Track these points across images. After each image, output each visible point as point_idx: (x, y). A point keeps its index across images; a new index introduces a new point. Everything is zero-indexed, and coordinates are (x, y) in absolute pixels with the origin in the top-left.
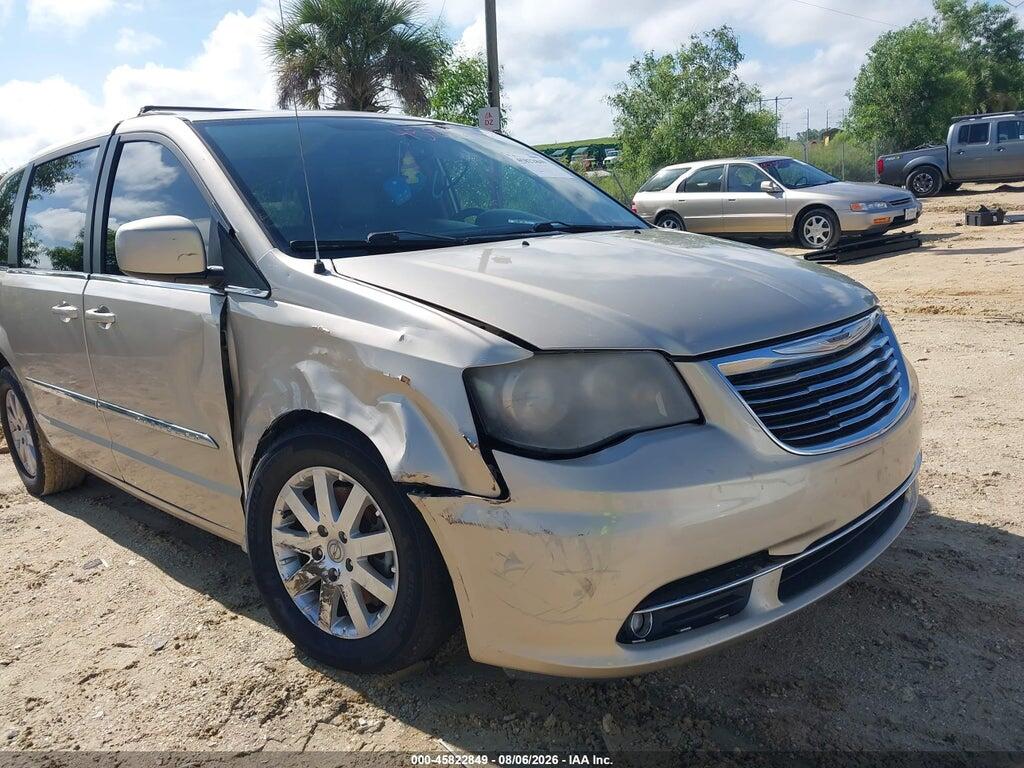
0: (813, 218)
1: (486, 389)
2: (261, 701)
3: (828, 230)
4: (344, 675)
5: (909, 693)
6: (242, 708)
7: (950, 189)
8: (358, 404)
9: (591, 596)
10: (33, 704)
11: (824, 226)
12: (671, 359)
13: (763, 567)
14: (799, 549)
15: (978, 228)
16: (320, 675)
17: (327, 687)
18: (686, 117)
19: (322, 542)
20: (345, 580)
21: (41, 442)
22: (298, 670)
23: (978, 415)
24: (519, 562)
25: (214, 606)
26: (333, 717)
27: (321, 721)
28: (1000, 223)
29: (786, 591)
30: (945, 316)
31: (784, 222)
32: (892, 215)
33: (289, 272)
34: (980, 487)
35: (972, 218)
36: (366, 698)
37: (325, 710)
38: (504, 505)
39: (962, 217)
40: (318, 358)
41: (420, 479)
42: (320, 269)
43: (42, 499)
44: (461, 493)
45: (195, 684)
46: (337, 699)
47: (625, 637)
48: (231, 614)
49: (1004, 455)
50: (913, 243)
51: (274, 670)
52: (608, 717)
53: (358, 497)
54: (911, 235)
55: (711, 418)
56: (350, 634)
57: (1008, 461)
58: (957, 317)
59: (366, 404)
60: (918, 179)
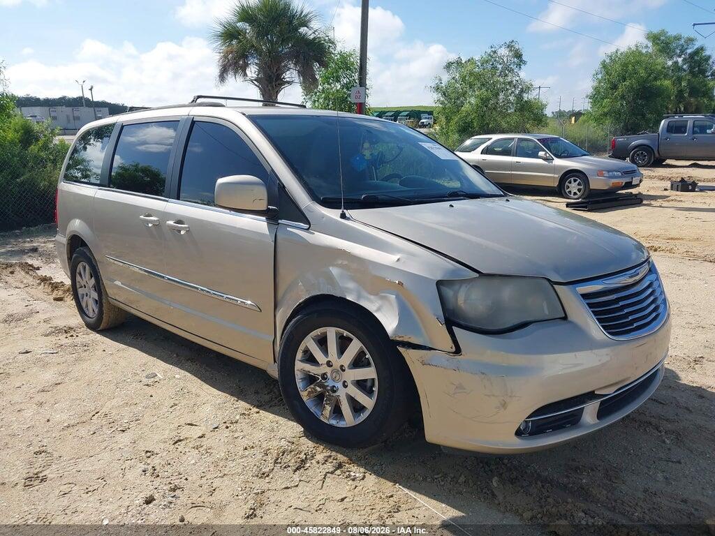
0: (572, 179)
1: (449, 292)
2: (291, 460)
3: (582, 187)
4: (337, 448)
5: (660, 476)
6: (280, 463)
7: (658, 163)
8: (365, 294)
9: (505, 410)
10: (149, 454)
11: (579, 184)
12: (552, 283)
13: (591, 400)
14: (610, 391)
15: (679, 193)
16: (322, 447)
17: (328, 454)
18: (484, 101)
19: (328, 370)
20: (342, 394)
21: (104, 297)
22: (307, 445)
23: (689, 320)
24: (464, 389)
25: (242, 405)
26: (335, 470)
27: (328, 473)
28: (693, 190)
29: (601, 414)
30: (662, 253)
31: (552, 180)
32: (623, 181)
33: (323, 216)
34: (692, 364)
35: (675, 186)
36: (352, 461)
37: (329, 467)
38: (458, 357)
39: (668, 184)
40: (341, 266)
41: (406, 339)
42: (343, 216)
43: (98, 332)
44: (431, 349)
45: (246, 449)
46: (335, 461)
47: (519, 433)
48: (255, 410)
49: (705, 347)
50: (637, 201)
51: (293, 443)
52: (495, 479)
53: (355, 346)
54: (636, 195)
55: (571, 317)
56: (342, 424)
57: (708, 350)
58: (670, 255)
59: (371, 294)
60: (638, 155)
